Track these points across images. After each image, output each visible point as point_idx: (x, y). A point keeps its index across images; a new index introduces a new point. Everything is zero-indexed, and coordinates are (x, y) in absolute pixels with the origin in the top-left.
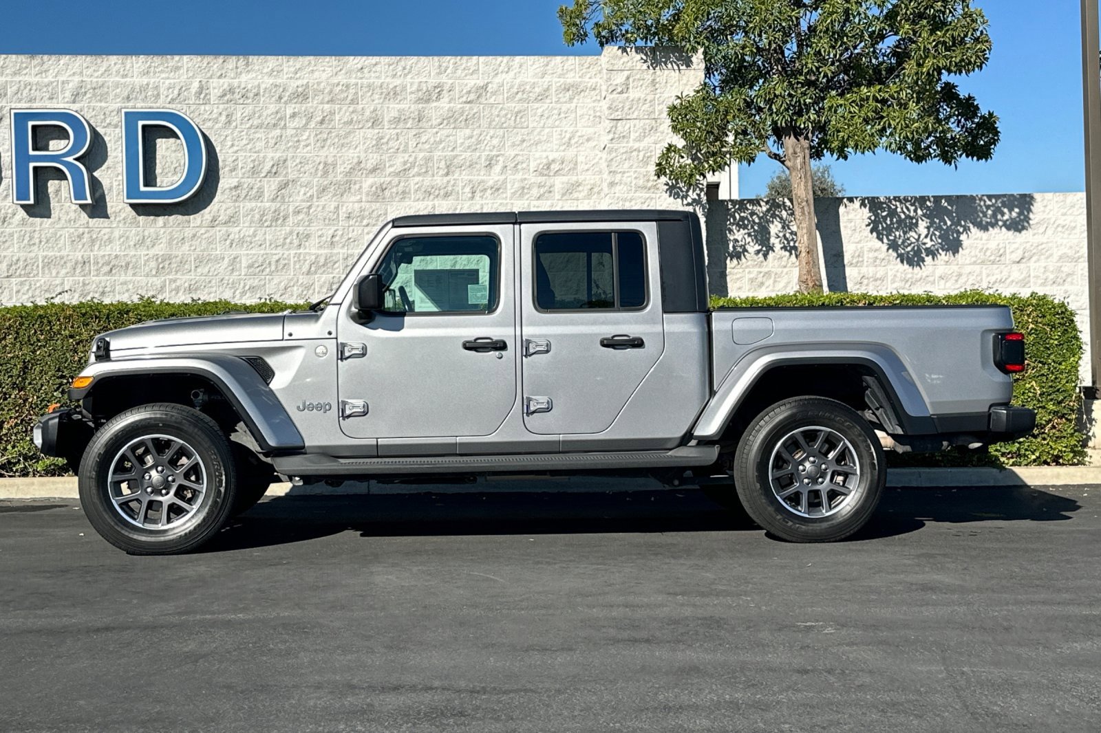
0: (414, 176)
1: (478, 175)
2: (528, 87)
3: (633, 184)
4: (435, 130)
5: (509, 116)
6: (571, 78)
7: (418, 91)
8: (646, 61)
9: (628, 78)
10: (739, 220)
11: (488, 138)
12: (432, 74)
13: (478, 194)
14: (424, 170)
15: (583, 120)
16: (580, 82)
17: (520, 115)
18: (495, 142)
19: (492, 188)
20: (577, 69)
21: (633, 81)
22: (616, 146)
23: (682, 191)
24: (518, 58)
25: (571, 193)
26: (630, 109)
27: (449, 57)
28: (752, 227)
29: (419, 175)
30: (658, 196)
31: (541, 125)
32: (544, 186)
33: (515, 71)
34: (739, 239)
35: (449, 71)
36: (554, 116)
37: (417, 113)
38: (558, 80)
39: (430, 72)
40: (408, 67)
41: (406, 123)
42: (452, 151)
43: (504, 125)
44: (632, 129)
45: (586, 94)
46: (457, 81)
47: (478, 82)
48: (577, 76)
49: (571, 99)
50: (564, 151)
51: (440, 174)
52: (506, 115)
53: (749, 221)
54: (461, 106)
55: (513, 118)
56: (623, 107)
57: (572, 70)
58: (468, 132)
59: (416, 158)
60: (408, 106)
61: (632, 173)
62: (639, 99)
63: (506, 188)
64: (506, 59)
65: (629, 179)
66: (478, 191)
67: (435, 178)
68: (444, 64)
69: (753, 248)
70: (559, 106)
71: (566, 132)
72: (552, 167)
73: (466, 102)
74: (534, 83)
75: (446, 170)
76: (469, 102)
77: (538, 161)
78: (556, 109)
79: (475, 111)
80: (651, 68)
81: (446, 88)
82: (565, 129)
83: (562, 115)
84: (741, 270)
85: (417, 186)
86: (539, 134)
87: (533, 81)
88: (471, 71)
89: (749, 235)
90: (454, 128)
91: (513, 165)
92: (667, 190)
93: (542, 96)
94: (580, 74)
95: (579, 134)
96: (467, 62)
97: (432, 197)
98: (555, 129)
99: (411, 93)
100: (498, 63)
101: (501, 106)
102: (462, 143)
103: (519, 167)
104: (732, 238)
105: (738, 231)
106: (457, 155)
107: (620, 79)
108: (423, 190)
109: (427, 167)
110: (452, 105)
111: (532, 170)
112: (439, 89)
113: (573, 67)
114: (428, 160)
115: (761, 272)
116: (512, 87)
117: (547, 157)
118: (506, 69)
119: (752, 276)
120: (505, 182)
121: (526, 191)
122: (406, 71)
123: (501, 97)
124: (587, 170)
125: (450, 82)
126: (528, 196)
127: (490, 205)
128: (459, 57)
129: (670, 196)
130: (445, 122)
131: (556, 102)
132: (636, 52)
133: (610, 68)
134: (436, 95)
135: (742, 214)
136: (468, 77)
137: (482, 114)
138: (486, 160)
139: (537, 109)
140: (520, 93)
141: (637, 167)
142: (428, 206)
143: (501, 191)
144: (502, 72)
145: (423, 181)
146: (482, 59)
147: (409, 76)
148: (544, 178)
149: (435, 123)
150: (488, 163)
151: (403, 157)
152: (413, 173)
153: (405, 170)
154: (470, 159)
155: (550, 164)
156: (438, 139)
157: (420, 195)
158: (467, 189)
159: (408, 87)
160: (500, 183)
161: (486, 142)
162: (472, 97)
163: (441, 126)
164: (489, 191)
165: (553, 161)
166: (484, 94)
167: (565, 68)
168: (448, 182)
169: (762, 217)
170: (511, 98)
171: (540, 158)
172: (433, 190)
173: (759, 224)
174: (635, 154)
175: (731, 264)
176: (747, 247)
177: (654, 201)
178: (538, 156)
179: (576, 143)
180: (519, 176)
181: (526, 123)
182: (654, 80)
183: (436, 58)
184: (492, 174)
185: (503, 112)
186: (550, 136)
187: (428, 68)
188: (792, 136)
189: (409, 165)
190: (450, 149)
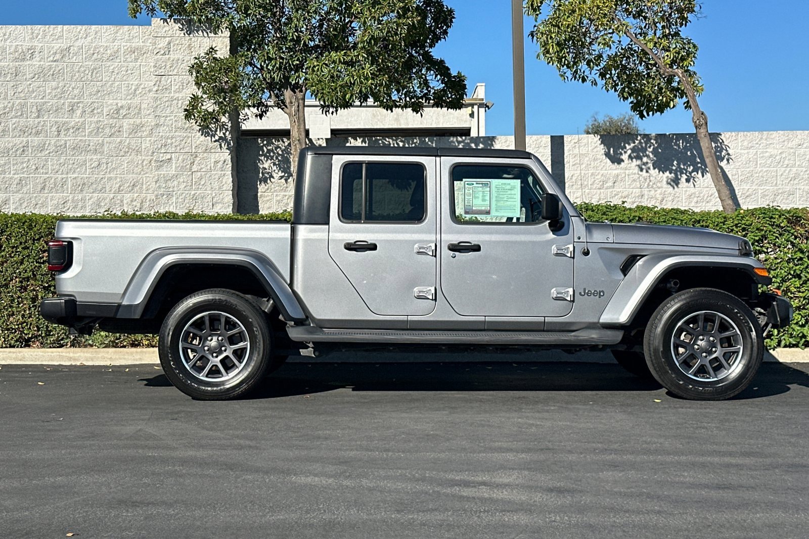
0: (12, 118)
1: (62, 118)
2: (102, 50)
3: (173, 126)
4: (29, 82)
5: (87, 72)
6: (137, 43)
7: (16, 52)
8: (182, 30)
9: (169, 43)
10: (267, 152)
11: (70, 89)
12: (26, 39)
13: (63, 133)
14: (19, 114)
15: (146, 76)
16: (143, 46)
17: (95, 72)
18: (76, 92)
19: (73, 128)
20: (141, 36)
21: (174, 46)
22: (160, 96)
23: (212, 131)
24: (93, 27)
25: (136, 132)
26: (171, 67)
27: (40, 26)
28: (277, 158)
29: (16, 117)
30: (193, 135)
31: (113, 79)
32: (115, 127)
33: (92, 37)
34: (267, 167)
35: (39, 37)
36: (122, 73)
37: (14, 70)
38: (126, 44)
39: (25, 38)
40: (8, 34)
41: (6, 77)
42: (42, 99)
43: (83, 79)
44: (173, 83)
45: (148, 55)
46: (46, 45)
47: (62, 45)
48: (141, 41)
49: (136, 60)
50: (130, 99)
51: (33, 116)
52: (85, 71)
53: (274, 153)
54: (49, 63)
55: (90, 74)
56: (165, 65)
57: (136, 37)
58: (54, 84)
59: (13, 104)
60: (7, 64)
61: (173, 117)
62: (179, 60)
63: (85, 128)
64: (84, 27)
65: (171, 122)
66: (62, 131)
67: (29, 119)
68: (36, 32)
69: (277, 174)
70: (126, 64)
71: (132, 84)
72: (121, 112)
73: (52, 61)
74: (107, 47)
75: (37, 114)
76: (55, 61)
77: (110, 107)
78: (123, 67)
79: (60, 68)
80: (186, 35)
81: (37, 50)
82: (131, 82)
83: (129, 72)
84: (270, 194)
85: (14, 126)
86: (111, 86)
87: (105, 45)
88: (57, 37)
89: (274, 164)
90: (43, 81)
91: (90, 110)
92: (200, 129)
93: (113, 57)
94: (143, 40)
95: (142, 86)
96: (54, 30)
97: (26, 134)
98: (123, 83)
99: (10, 53)
100: (78, 30)
101: (80, 64)
102: (50, 93)
103: (95, 112)
104: (261, 166)
105: (266, 161)
106: (46, 102)
107: (163, 43)
108: (19, 129)
109: (22, 112)
110: (42, 63)
111: (105, 114)
112: (32, 51)
113: (137, 34)
114: (22, 106)
115: (286, 196)
116: (89, 49)
117: (117, 104)
118: (84, 36)
119: (278, 198)
120: (84, 123)
121: (100, 130)
122: (6, 37)
123: (81, 57)
124: (149, 114)
125: (41, 45)
126: (102, 134)
127: (72, 141)
128: (48, 26)
129: (202, 135)
130: (37, 76)
131: (124, 61)
132: (175, 22)
133: (155, 35)
134: (30, 55)
135: (269, 148)
136: (54, 42)
137: (65, 71)
138: (69, 106)
139: (109, 66)
140: (96, 54)
141: (176, 113)
142: (23, 141)
143: (81, 130)
144: (81, 38)
145: (19, 121)
146: (66, 27)
147: (9, 41)
148: (115, 120)
149: (28, 77)
150: (70, 108)
151: (4, 104)
152: (11, 116)
153: (5, 113)
154: (56, 105)
155: (119, 110)
156: (31, 89)
157: (16, 133)
158: (54, 129)
159: (8, 49)
160: (79, 124)
161: (69, 92)
162: (58, 57)
163: (33, 80)
164: (71, 131)
165: (122, 107)
166: (67, 55)
167: (131, 35)
168: (39, 123)
169: (284, 150)
170: (88, 58)
171: (112, 104)
172: (27, 129)
173: (282, 155)
174: (175, 102)
175: (261, 188)
176: (273, 173)
177: (190, 139)
178: (110, 102)
179: (140, 93)
180: (95, 119)
181: (100, 78)
182: (190, 45)
183: (29, 27)
184: (74, 117)
185: (82, 69)
186: (119, 87)
187: (23, 35)
188: (289, 89)
189: (8, 109)
190: (40, 97)
